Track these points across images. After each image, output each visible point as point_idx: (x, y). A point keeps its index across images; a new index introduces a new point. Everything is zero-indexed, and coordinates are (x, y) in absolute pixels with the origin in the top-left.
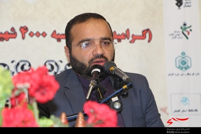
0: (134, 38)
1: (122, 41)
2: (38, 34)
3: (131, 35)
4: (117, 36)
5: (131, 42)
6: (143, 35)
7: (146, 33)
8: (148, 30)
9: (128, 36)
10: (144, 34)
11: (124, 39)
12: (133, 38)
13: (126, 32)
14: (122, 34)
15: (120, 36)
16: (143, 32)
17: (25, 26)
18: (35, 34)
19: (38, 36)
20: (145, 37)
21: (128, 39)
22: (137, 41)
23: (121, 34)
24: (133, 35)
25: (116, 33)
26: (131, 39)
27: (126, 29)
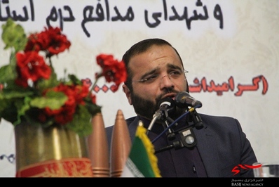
0: (241, 88)
1: (224, 93)
2: (105, 89)
3: (236, 85)
4: (216, 86)
5: (236, 95)
6: (254, 85)
7: (259, 81)
8: (261, 77)
9: (232, 86)
10: (255, 82)
11: (227, 91)
12: (239, 89)
13: (229, 81)
14: (223, 84)
15: (221, 86)
16: (253, 80)
17: (87, 79)
18: (101, 89)
19: (105, 92)
20: (258, 87)
21: (232, 90)
22: (245, 93)
23: (221, 84)
24: (239, 85)
25: (214, 83)
26: (236, 90)
27: (229, 77)
